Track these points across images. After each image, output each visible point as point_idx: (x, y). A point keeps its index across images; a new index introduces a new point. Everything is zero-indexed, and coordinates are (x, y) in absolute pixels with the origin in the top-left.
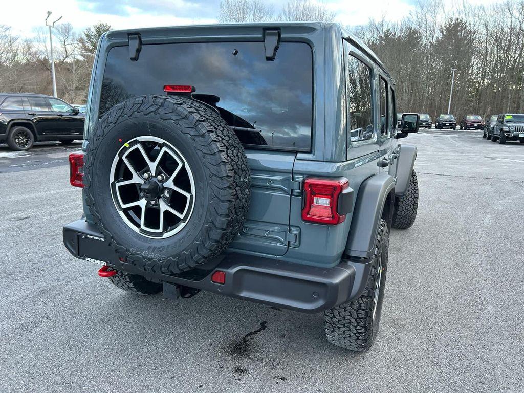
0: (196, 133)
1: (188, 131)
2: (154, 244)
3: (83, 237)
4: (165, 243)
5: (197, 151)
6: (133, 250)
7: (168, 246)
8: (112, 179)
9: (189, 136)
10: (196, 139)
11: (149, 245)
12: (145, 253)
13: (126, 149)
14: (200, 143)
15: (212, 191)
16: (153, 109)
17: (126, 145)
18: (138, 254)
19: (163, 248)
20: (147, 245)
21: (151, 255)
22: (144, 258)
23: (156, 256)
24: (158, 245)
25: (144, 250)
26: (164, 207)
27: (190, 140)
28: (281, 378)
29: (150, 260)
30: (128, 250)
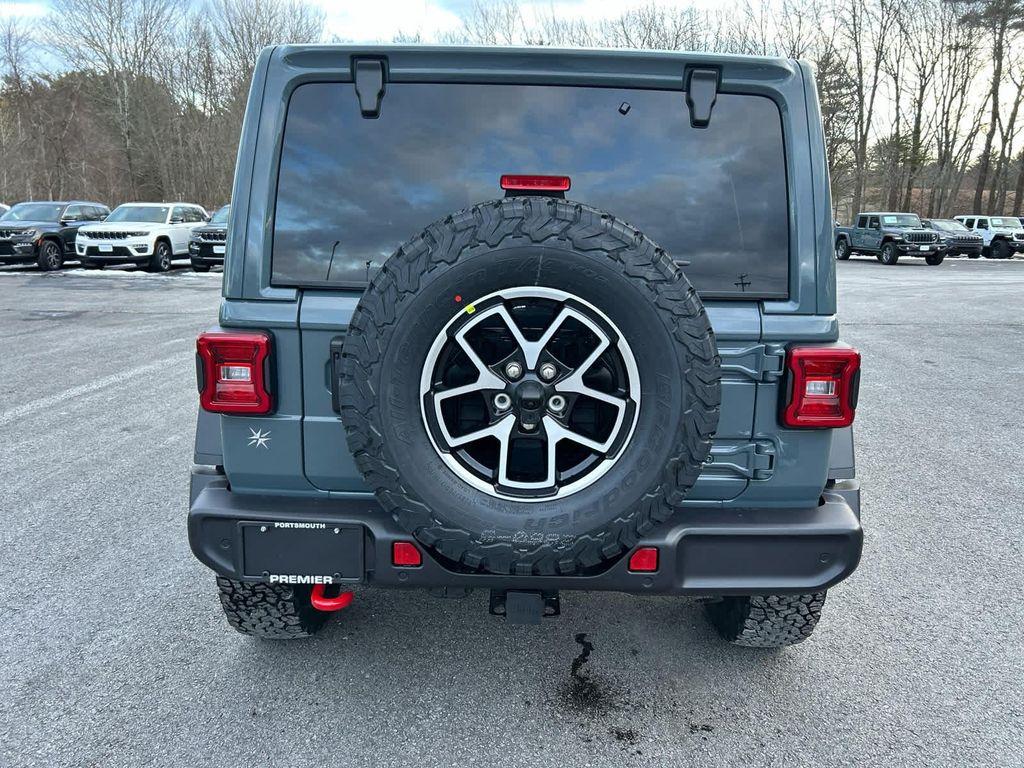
0: (659, 277)
1: (643, 271)
2: (537, 515)
3: (263, 529)
4: (570, 508)
5: (660, 311)
6: (488, 534)
7: (577, 513)
8: (425, 386)
9: (643, 282)
10: (660, 287)
11: (526, 516)
12: (520, 536)
13: (466, 317)
14: (666, 295)
15: (689, 387)
16: (556, 228)
17: (470, 308)
18: (501, 541)
19: (565, 517)
20: (522, 517)
21: (536, 538)
22: (517, 546)
23: (547, 539)
24: (549, 513)
25: (515, 530)
26: (555, 432)
27: (646, 291)
28: (703, 729)
29: (531, 548)
30: (475, 537)
